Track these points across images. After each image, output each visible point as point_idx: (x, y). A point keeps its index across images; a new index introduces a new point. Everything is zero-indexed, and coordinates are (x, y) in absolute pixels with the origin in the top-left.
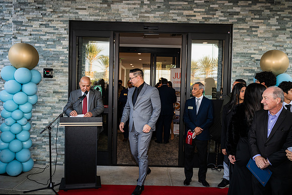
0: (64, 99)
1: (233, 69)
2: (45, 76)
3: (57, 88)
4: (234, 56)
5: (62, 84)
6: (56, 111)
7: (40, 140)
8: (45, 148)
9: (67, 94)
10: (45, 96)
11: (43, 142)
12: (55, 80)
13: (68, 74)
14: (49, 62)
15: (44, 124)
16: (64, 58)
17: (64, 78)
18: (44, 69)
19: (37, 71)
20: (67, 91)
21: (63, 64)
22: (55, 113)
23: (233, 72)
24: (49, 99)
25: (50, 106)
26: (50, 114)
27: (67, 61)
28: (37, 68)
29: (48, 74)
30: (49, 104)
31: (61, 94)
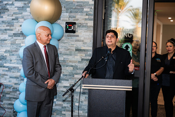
0: (88, 58)
2: (67, 31)
3: (80, 45)
5: (86, 41)
6: (78, 71)
7: (60, 105)
8: (65, 115)
9: (91, 53)
10: (67, 55)
11: (62, 107)
12: (78, 36)
13: (92, 29)
14: (72, 14)
15: (65, 87)
16: (89, 10)
17: (88, 33)
18: (66, 23)
19: (59, 24)
20: (91, 48)
21: (87, 17)
22: (77, 74)
24: (70, 58)
25: (72, 66)
26: (72, 75)
27: (92, 13)
28: (59, 21)
29: (70, 28)
30: (71, 64)
31: (84, 52)
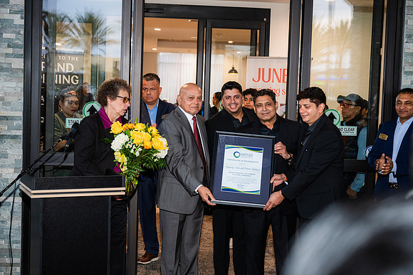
0: (14, 133)
1: (406, 67)
4: (409, 36)
5: (8, 99)
9: (21, 122)
13: (22, 75)
16: (13, 36)
17: (13, 84)
20: (20, 114)
21: (10, 51)
23: (406, 73)
27: (21, 42)
31: (5, 121)
